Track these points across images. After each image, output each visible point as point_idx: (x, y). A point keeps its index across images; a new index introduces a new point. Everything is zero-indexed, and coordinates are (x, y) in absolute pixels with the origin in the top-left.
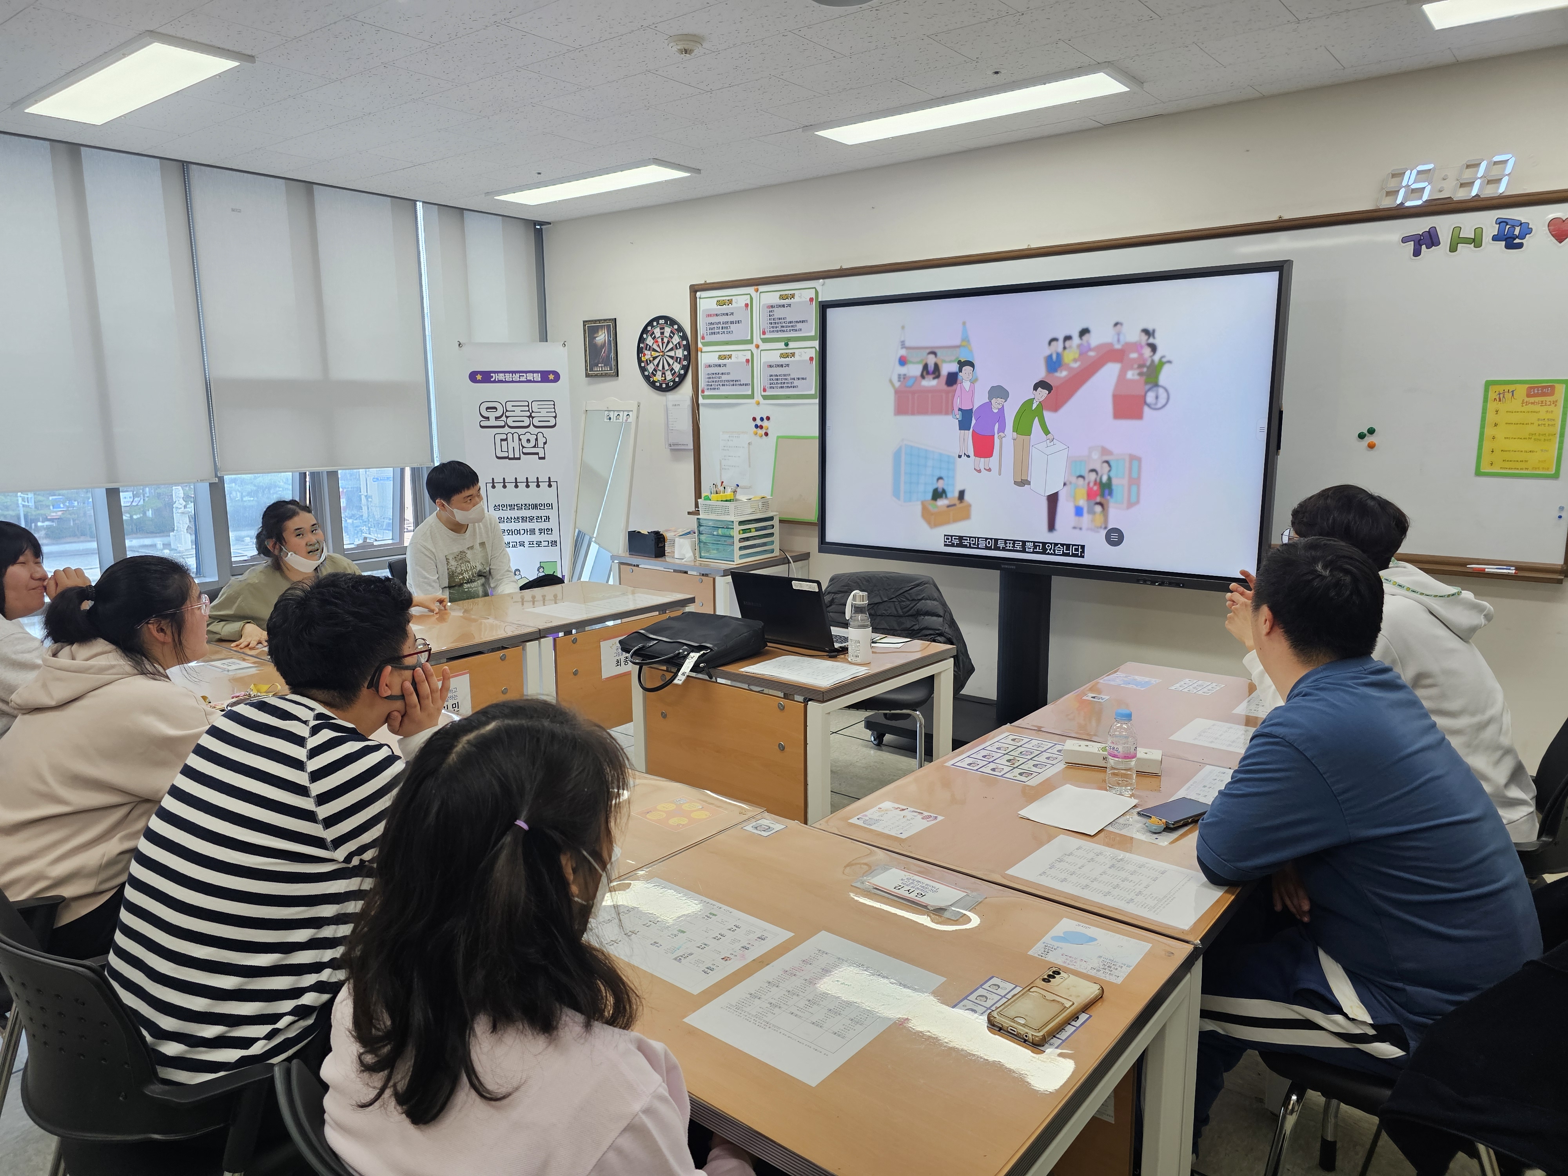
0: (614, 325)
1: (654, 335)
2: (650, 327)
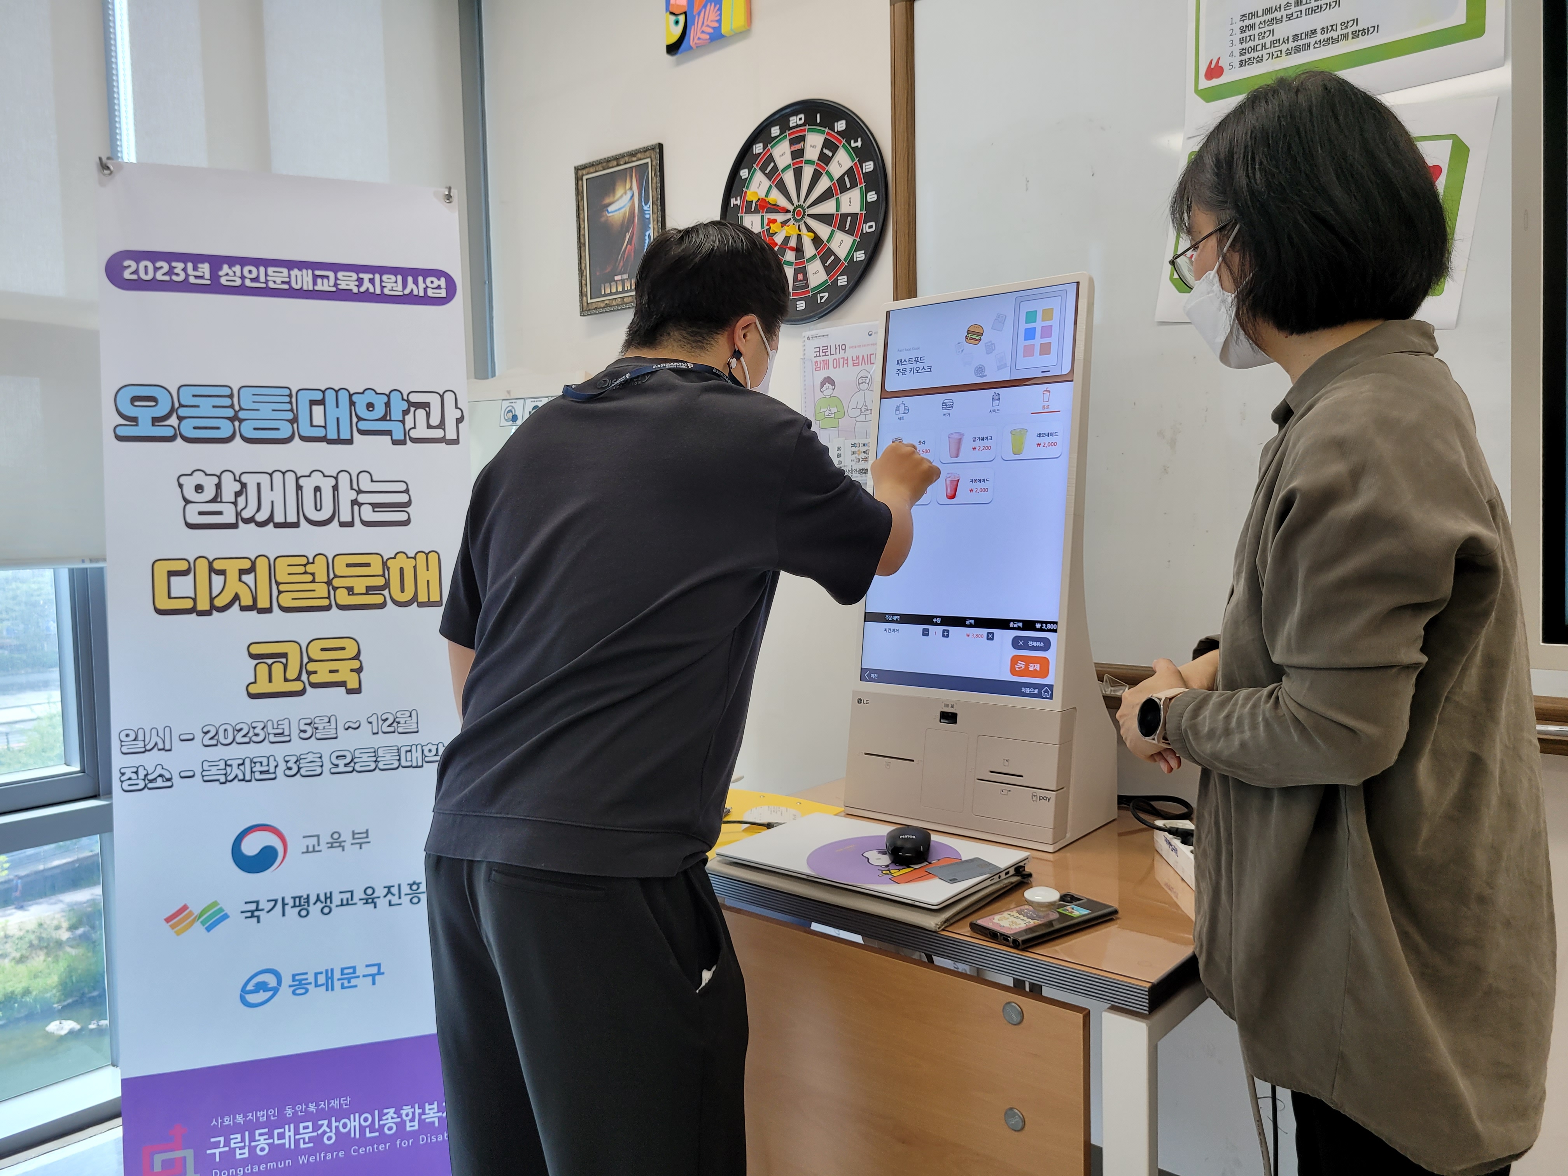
0: (656, 162)
1: (772, 164)
2: (761, 145)
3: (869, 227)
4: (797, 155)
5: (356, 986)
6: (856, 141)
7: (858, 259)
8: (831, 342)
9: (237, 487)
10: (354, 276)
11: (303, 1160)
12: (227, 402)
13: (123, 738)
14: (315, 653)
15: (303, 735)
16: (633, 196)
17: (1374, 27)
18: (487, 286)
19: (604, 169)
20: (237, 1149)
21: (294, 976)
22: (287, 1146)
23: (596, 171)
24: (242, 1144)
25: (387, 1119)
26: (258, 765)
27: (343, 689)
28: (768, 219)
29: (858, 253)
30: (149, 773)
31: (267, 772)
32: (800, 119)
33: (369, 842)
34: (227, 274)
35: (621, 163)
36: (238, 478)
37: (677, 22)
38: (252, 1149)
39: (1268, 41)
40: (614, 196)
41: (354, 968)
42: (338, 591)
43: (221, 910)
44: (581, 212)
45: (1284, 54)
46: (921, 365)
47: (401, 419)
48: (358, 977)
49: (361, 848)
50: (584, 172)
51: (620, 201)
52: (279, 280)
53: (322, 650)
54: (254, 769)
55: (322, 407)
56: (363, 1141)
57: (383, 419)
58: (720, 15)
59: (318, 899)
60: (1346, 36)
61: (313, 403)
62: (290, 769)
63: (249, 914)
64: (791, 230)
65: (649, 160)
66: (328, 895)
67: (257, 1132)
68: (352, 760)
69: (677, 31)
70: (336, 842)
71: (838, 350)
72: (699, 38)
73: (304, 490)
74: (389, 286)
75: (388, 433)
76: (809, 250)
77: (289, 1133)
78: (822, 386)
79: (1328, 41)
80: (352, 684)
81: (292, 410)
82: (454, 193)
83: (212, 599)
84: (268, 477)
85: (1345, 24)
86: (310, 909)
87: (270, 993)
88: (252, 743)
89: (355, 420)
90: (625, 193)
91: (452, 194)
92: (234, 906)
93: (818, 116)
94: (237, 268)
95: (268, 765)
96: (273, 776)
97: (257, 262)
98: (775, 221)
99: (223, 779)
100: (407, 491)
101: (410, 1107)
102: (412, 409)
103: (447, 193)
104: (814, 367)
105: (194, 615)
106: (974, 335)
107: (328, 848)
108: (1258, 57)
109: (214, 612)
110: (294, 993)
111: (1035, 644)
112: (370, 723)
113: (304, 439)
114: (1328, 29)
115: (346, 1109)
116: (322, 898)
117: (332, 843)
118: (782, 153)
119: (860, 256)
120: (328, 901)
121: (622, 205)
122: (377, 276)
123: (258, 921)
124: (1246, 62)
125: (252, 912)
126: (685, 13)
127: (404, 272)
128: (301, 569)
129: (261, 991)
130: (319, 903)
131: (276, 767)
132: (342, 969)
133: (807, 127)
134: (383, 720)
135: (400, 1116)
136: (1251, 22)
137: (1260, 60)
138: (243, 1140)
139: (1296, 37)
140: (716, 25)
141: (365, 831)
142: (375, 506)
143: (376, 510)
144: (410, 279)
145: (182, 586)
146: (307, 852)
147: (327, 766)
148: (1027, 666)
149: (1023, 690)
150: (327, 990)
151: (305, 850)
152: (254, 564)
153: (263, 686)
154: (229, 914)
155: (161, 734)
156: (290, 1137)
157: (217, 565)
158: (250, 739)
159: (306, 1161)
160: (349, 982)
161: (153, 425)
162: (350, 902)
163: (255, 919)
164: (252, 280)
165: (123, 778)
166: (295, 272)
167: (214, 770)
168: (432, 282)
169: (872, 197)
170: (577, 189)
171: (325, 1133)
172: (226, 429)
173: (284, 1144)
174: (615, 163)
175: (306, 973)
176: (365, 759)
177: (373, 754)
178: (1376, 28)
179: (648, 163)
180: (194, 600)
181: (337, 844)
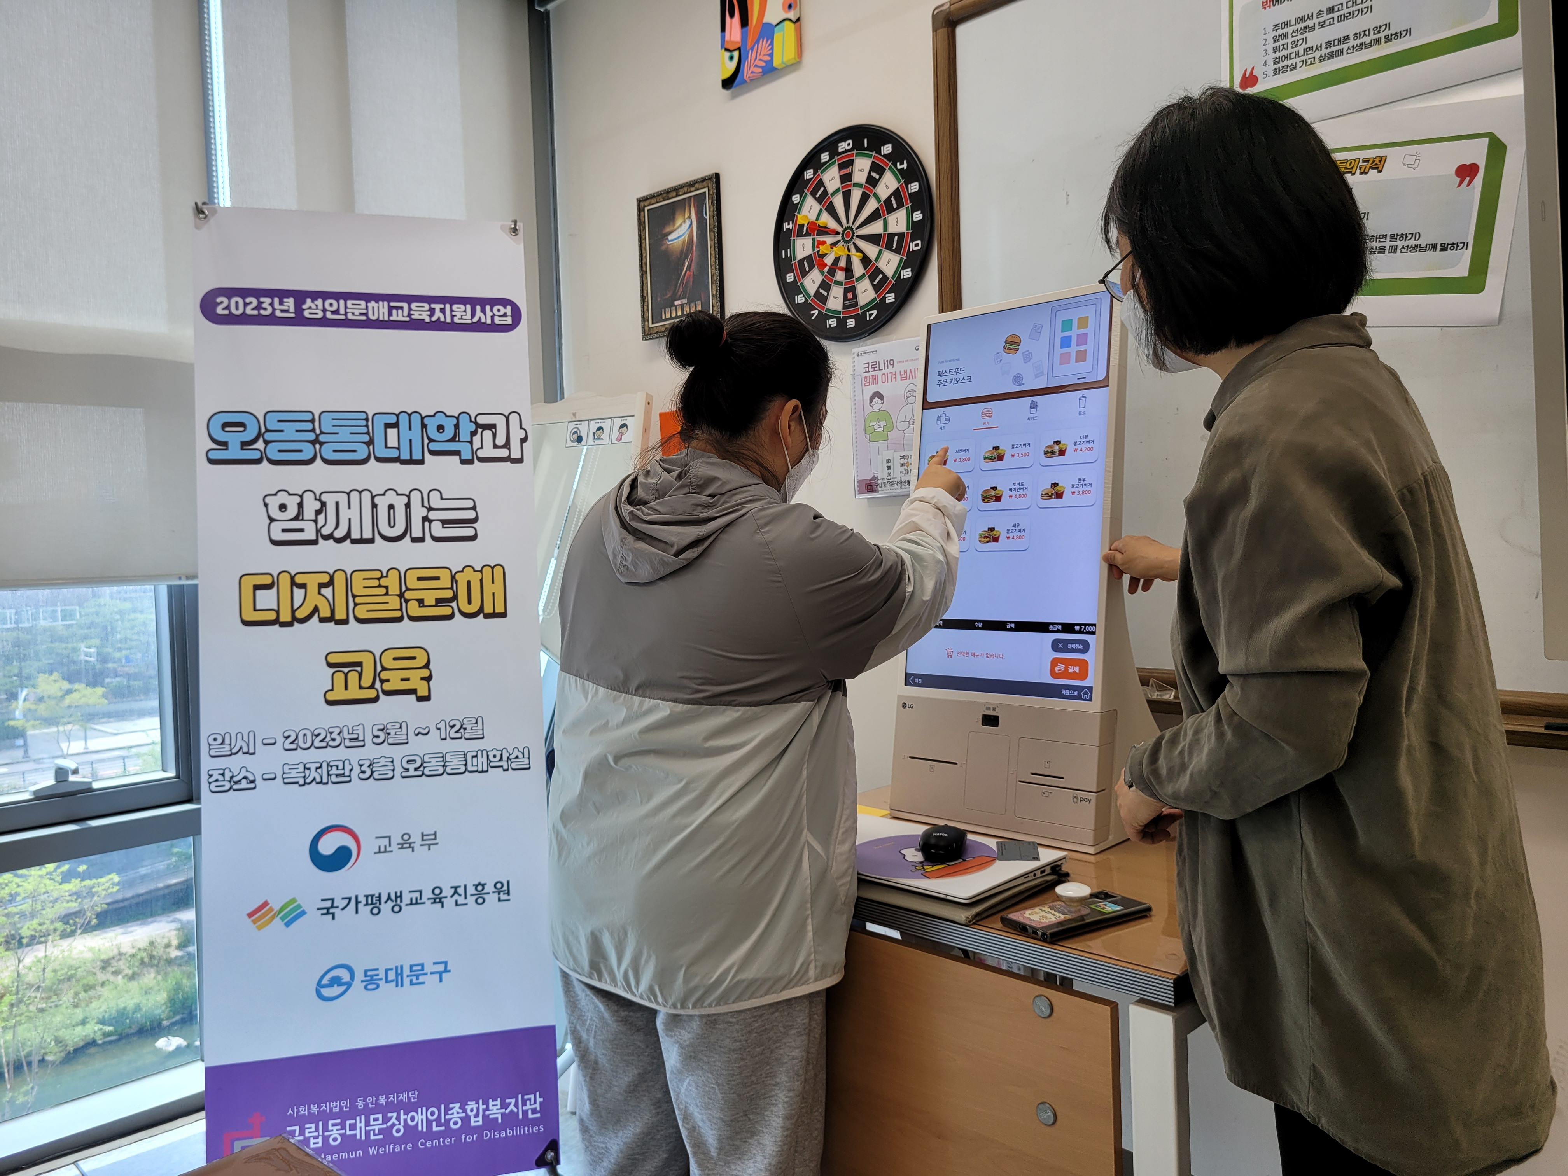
0: (713, 191)
1: (822, 189)
2: (812, 171)
3: (915, 246)
4: (846, 178)
5: (423, 983)
6: (902, 163)
7: (905, 277)
8: (880, 358)
9: (318, 505)
10: (427, 307)
11: (373, 1151)
12: (309, 426)
13: (212, 742)
14: (388, 662)
15: (376, 740)
16: (691, 224)
17: (1407, 30)
18: (556, 315)
19: (664, 200)
20: (312, 1139)
21: (366, 971)
22: (358, 1137)
23: (657, 202)
24: (316, 1134)
25: (453, 1114)
26: (334, 768)
27: (413, 697)
28: (818, 241)
29: (905, 270)
30: (235, 775)
31: (343, 775)
32: (849, 144)
33: (437, 844)
34: (310, 308)
35: (680, 193)
36: (318, 497)
37: (731, 58)
38: (325, 1139)
39: (1301, 49)
40: (674, 225)
41: (422, 965)
42: (410, 603)
43: (299, 906)
44: (643, 241)
45: (1317, 60)
46: (961, 376)
47: (469, 440)
48: (426, 974)
49: (429, 849)
50: (646, 203)
51: (679, 229)
52: (357, 312)
53: (395, 659)
54: (331, 773)
55: (396, 430)
56: (430, 1135)
57: (453, 440)
58: (772, 49)
59: (389, 898)
60: (1378, 41)
61: (388, 426)
62: (364, 772)
63: (325, 911)
64: (840, 251)
65: (706, 190)
66: (399, 894)
67: (330, 1122)
68: (422, 765)
69: (732, 66)
70: (406, 843)
71: (886, 365)
72: (752, 72)
73: (379, 507)
74: (459, 315)
75: (457, 453)
76: (858, 269)
77: (361, 1124)
78: (871, 401)
79: (1361, 47)
80: (422, 692)
81: (368, 433)
82: (520, 225)
83: (293, 612)
84: (346, 496)
85: (1377, 29)
86: (381, 907)
87: (344, 988)
88: (329, 748)
89: (426, 441)
90: (684, 222)
91: (517, 228)
92: (311, 903)
93: (866, 141)
94: (319, 302)
95: (344, 769)
96: (348, 779)
97: (337, 296)
98: (824, 243)
99: (302, 781)
100: (474, 508)
101: (474, 1102)
102: (480, 430)
103: (513, 226)
104: (864, 382)
105: (277, 626)
106: (1012, 344)
107: (399, 848)
108: (1292, 65)
109: (296, 624)
110: (366, 988)
111: (1074, 646)
112: (439, 729)
113: (379, 460)
114: (1360, 35)
115: (414, 1102)
116: (393, 897)
117: (402, 844)
118: (831, 178)
119: (907, 273)
120: (399, 899)
121: (681, 233)
122: (448, 306)
123: (333, 918)
124: (1280, 70)
125: (328, 909)
126: (739, 49)
127: (473, 302)
128: (376, 583)
129: (336, 985)
130: (389, 902)
131: (351, 770)
132: (411, 966)
133: (855, 152)
134: (450, 726)
135: (465, 1111)
136: (1284, 31)
137: (1293, 68)
138: (317, 1130)
139: (1329, 44)
140: (769, 58)
141: (433, 833)
142: (445, 522)
143: (445, 526)
144: (478, 308)
145: (266, 599)
146: (380, 852)
147: (399, 770)
148: (1066, 669)
149: (1063, 692)
150: (397, 985)
151: (377, 850)
152: (332, 578)
153: (339, 694)
154: (306, 911)
155: (246, 739)
156: (361, 1128)
157: (299, 579)
158: (327, 744)
159: (375, 1153)
160: (417, 979)
161: (242, 449)
162: (419, 901)
163: (330, 916)
164: (333, 312)
165: (211, 780)
166: (372, 304)
167: (294, 773)
168: (499, 310)
169: (918, 216)
170: (639, 220)
171: (394, 1125)
172: (308, 452)
173: (355, 1135)
174: (674, 194)
175: (377, 969)
176: (434, 764)
177: (441, 759)
178: (1409, 31)
179: (705, 192)
180: (278, 612)
181: (408, 845)
